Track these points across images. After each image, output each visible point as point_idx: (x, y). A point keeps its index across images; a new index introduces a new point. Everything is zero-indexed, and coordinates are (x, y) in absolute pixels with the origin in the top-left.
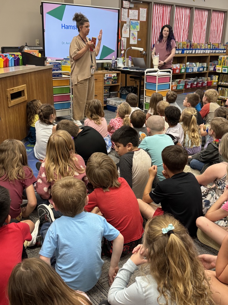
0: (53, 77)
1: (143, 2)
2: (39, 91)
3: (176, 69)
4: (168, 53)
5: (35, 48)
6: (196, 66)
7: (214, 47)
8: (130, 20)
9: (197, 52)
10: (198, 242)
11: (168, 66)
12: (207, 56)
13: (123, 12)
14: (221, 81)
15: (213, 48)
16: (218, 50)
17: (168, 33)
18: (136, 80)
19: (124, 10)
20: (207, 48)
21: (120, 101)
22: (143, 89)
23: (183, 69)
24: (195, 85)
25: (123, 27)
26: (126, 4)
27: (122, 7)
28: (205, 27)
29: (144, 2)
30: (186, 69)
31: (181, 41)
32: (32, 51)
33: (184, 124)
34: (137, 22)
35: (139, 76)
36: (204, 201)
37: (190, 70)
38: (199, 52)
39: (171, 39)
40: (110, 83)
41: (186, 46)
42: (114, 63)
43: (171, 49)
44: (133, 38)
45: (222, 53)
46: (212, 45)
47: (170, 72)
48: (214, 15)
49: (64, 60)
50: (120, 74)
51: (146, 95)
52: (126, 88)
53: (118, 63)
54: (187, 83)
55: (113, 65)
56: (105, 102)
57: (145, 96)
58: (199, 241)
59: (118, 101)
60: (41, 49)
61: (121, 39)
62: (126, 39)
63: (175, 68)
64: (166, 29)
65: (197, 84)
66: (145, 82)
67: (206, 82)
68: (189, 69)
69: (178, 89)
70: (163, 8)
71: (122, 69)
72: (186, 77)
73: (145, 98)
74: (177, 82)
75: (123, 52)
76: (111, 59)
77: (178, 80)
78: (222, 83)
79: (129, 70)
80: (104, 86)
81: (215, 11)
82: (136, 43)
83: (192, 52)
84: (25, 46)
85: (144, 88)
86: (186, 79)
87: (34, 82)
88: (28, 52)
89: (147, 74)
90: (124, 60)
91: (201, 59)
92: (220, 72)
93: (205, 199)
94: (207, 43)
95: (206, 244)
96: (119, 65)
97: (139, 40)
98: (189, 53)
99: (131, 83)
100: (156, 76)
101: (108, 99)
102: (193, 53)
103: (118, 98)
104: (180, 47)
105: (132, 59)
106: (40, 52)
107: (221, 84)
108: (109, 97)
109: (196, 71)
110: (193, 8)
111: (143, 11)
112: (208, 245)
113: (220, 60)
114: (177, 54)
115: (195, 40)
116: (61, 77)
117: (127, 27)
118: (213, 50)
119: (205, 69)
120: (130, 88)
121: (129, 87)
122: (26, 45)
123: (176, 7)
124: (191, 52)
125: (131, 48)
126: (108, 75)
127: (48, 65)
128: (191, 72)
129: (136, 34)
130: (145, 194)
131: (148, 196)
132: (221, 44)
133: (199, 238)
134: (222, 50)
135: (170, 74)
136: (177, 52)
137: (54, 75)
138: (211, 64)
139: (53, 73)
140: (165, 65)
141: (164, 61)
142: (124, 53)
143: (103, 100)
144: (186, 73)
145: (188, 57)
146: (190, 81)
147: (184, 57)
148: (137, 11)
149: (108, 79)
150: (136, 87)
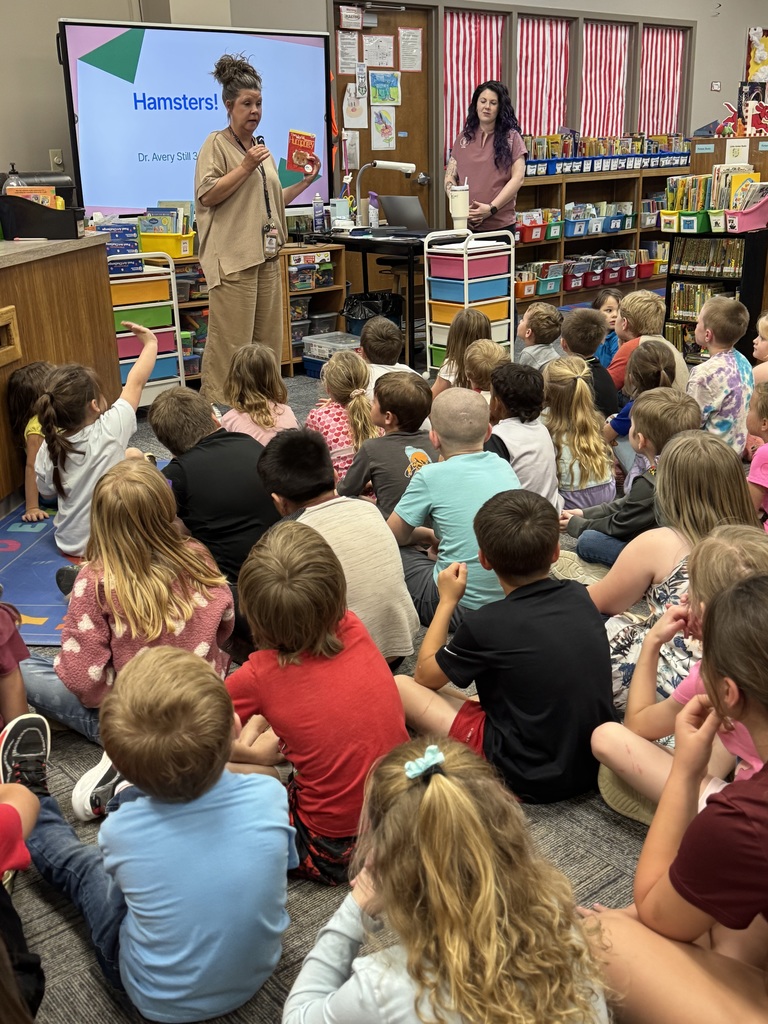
0: (111, 276)
1: (406, 9)
2: (62, 326)
3: (531, 228)
4: (504, 176)
5: (44, 180)
6: (598, 213)
7: (653, 147)
8: (369, 68)
9: (598, 166)
10: (603, 808)
11: (504, 219)
12: (634, 180)
13: (343, 43)
14: (680, 262)
15: (652, 149)
16: (670, 155)
17: (494, 108)
18: (399, 272)
19: (347, 36)
20: (632, 151)
21: (346, 343)
22: (422, 301)
23: (556, 225)
24: (598, 278)
25: (347, 95)
26: (350, 15)
27: (338, 27)
28: (621, 82)
29: (412, 9)
30: (566, 225)
31: (544, 133)
32: (31, 191)
33: (552, 411)
34: (392, 75)
35: (407, 258)
36: (620, 669)
37: (577, 227)
38: (607, 168)
39: (507, 128)
40: (310, 285)
41: (560, 147)
42: (322, 217)
43: (512, 162)
44: (383, 130)
45: (683, 166)
46: (646, 142)
47: (506, 239)
48: (650, 41)
49: (149, 216)
50: (344, 251)
51: (431, 320)
52: (367, 298)
53: (335, 215)
54: (571, 271)
55: (319, 222)
56: (299, 349)
57: (428, 323)
58: (607, 806)
59: (341, 345)
60: (67, 183)
61: (340, 136)
62: (357, 133)
63: (527, 223)
64: (488, 94)
65: (603, 274)
66: (427, 276)
67: (633, 266)
68: (574, 223)
69: (541, 293)
70: (476, 23)
71: (346, 235)
72: (565, 255)
73: (431, 330)
74: (537, 272)
75: (348, 179)
76: (311, 205)
77: (541, 263)
78: (683, 268)
79: (370, 237)
80: (291, 297)
81: (652, 26)
82: (392, 146)
83: (582, 168)
84: (10, 173)
85: (424, 298)
86: (565, 258)
87: (42, 297)
88: (20, 195)
89: (431, 250)
90: (353, 206)
91: (612, 190)
92: (675, 230)
93: (623, 661)
94: (632, 134)
95: (630, 815)
96: (337, 222)
97: (402, 134)
98: (572, 172)
99: (381, 280)
100: (462, 256)
101: (307, 339)
102: (584, 171)
103: (339, 333)
104: (540, 153)
105: (380, 201)
106: (59, 192)
107: (678, 270)
108: (311, 330)
109: (599, 230)
110: (576, 19)
111: (411, 39)
112: (636, 817)
113: (672, 191)
114: (532, 176)
115: (588, 129)
116: (139, 271)
117: (359, 95)
118: (651, 156)
119: (629, 221)
120: (379, 297)
121: (374, 297)
122: (14, 172)
123: (520, 21)
124: (577, 167)
125: (375, 165)
126: (302, 259)
127: (89, 235)
128: (582, 236)
129: (391, 116)
130: (424, 658)
131: (432, 665)
132: (677, 135)
133: (605, 796)
134: (683, 155)
135: (508, 246)
136: (531, 170)
137: (115, 268)
138: (646, 206)
139: (112, 262)
140: (496, 217)
141: (489, 203)
142: (353, 181)
143: (291, 344)
144: (566, 240)
145: (567, 184)
146: (579, 264)
147: (556, 187)
148: (391, 38)
149: (301, 270)
150: (400, 293)
